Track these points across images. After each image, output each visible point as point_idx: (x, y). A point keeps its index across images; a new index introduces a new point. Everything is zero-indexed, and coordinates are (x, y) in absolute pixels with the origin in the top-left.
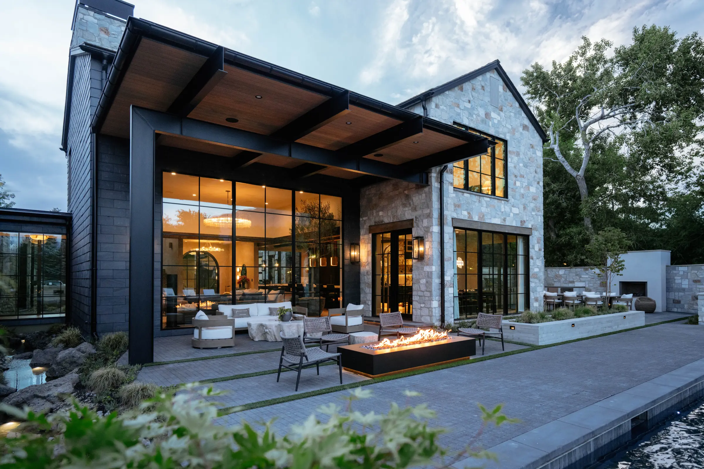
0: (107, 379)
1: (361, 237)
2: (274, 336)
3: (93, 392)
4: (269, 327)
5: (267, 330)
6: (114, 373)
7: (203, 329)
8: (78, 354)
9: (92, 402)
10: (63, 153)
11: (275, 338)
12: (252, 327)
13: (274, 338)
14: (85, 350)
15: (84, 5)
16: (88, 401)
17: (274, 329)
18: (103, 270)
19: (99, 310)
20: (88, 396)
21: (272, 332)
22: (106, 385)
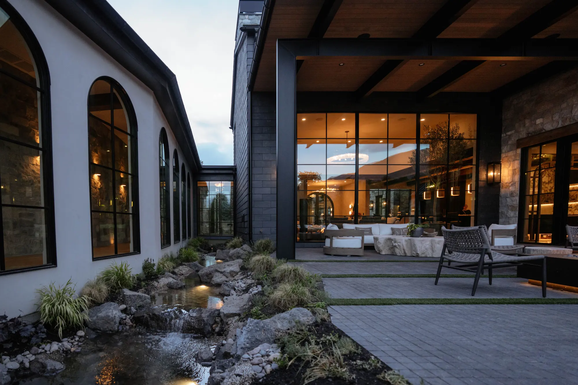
0: (263, 263)
1: (503, 155)
2: (404, 250)
3: (253, 273)
4: (398, 241)
5: (396, 244)
6: (268, 259)
7: (334, 238)
8: (242, 252)
9: (253, 279)
10: (231, 130)
11: (405, 253)
12: (380, 240)
13: (403, 252)
14: (246, 249)
15: (242, 13)
16: (250, 278)
17: (404, 243)
18: (255, 194)
19: (254, 224)
20: (250, 275)
21: (402, 246)
22: (262, 268)
